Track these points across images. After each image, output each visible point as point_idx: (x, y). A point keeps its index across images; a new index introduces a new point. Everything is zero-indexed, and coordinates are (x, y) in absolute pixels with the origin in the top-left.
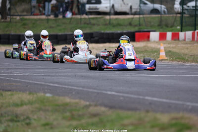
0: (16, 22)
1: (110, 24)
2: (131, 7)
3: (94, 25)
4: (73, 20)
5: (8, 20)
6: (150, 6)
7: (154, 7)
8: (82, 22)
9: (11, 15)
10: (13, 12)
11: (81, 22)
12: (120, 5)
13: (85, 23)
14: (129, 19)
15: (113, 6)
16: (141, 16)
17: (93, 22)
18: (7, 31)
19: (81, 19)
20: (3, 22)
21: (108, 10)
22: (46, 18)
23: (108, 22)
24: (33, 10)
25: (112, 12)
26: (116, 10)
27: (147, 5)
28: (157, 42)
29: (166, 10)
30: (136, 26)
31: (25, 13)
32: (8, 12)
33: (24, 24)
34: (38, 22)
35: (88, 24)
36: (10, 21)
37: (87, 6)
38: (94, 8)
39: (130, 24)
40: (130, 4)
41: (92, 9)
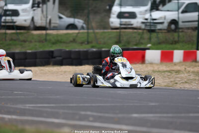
2: (50, 21)
11: (6, 38)
12: (40, 19)
15: (33, 19)
19: (6, 33)
21: (27, 24)
25: (32, 26)
26: (36, 24)
40: (49, 17)
41: (8, 22)
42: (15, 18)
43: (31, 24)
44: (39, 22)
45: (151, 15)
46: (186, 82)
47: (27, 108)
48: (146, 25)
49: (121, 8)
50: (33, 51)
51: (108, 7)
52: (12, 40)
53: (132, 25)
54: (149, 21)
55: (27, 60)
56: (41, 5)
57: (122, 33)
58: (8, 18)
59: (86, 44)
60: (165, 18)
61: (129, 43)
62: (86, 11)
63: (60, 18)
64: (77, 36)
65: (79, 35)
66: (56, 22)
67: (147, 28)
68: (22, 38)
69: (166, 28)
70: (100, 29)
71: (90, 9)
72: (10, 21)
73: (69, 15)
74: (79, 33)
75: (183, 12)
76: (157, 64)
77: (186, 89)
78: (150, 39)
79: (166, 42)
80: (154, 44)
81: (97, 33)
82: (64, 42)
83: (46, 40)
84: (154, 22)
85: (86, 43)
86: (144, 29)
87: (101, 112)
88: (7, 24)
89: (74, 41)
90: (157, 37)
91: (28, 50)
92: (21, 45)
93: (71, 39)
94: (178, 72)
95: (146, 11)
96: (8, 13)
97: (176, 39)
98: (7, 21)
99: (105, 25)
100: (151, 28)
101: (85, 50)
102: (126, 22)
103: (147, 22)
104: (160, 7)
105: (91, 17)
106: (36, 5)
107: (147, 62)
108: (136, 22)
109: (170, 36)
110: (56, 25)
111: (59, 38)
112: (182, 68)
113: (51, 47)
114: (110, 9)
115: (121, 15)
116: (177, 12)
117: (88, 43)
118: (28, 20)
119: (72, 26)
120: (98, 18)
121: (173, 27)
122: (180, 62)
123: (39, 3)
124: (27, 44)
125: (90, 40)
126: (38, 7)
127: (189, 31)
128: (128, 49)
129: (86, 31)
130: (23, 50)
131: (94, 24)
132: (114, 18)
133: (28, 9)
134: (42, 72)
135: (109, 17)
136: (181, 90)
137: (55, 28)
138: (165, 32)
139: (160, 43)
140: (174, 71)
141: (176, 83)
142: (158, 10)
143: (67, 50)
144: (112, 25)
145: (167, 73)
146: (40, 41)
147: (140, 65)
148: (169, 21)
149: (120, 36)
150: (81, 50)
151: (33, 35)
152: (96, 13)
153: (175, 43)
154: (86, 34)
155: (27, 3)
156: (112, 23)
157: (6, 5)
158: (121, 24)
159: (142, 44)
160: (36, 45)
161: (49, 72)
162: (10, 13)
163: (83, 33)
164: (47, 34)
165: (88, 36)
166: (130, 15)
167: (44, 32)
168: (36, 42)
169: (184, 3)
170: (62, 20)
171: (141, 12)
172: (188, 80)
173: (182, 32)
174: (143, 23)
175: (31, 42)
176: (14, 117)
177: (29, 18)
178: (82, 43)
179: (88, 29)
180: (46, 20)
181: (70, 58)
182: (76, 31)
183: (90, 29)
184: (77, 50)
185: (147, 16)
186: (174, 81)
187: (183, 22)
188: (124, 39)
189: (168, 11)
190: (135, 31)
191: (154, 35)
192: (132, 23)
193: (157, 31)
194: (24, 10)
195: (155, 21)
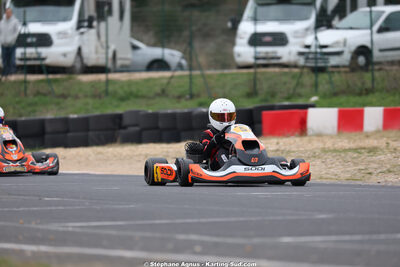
2: (114, 54)
3: (63, 96)
8: (29, 90)
12: (93, 50)
15: (80, 49)
25: (78, 66)
26: (85, 61)
37: (19, 52)
40: (112, 47)
41: (29, 59)
42: (44, 51)
43: (75, 62)
44: (93, 57)
45: (316, 38)
46: (390, 171)
47: (70, 229)
48: (307, 59)
49: (255, 24)
50: (83, 115)
51: (229, 25)
52: (38, 93)
53: (279, 58)
54: (313, 49)
55: (70, 134)
56: (95, 23)
57: (259, 76)
58: (30, 51)
59: (187, 100)
60: (345, 43)
61: (273, 95)
62: (186, 33)
63: (135, 48)
64: (168, 83)
65: (173, 80)
66: (126, 56)
67: (309, 64)
68: (58, 89)
69: (347, 63)
70: (215, 69)
71: (194, 28)
72: (35, 56)
73: (153, 41)
74: (172, 77)
75: (381, 30)
76: (331, 137)
77: (390, 184)
78: (316, 85)
79: (348, 91)
80: (324, 96)
81: (210, 76)
82: (143, 97)
83: (107, 93)
84: (324, 53)
85: (188, 96)
86: (303, 67)
87: (218, 235)
88: (29, 63)
89: (163, 93)
90: (330, 82)
91: (72, 113)
92: (58, 104)
93: (158, 89)
94: (373, 150)
95: (307, 29)
96: (29, 40)
97: (369, 85)
98: (28, 56)
99: (226, 60)
100: (317, 64)
101: (186, 110)
102: (267, 53)
103: (309, 53)
104: (336, 22)
105: (197, 44)
106: (86, 24)
107: (310, 132)
108: (287, 53)
109: (356, 79)
110: (127, 62)
111: (134, 89)
112: (380, 143)
113: (117, 106)
114: (235, 28)
115: (256, 40)
116: (369, 31)
117: (192, 96)
118: (70, 53)
119: (158, 64)
120: (211, 46)
121: (361, 60)
122: (377, 132)
123: (90, 20)
124: (69, 101)
125: (195, 91)
126: (90, 26)
127: (395, 68)
128: (272, 108)
129: (187, 73)
130: (62, 115)
131: (202, 59)
132: (242, 45)
133: (70, 32)
134: (100, 156)
135: (233, 44)
136: (379, 187)
137: (125, 69)
138: (346, 72)
139: (335, 94)
140: (364, 148)
141: (370, 173)
142: (330, 26)
143: (150, 111)
144: (239, 60)
145: (350, 153)
146: (96, 96)
147: (298, 139)
148: (353, 48)
149: (255, 80)
150: (178, 111)
151: (80, 83)
152: (207, 36)
153: (367, 93)
154: (187, 80)
155: (66, 19)
156: (239, 55)
157: (25, 24)
158: (256, 58)
159: (300, 96)
160: (87, 104)
161: (115, 156)
162: (34, 40)
163: (181, 77)
164: (108, 81)
165: (191, 82)
166: (275, 39)
167: (102, 77)
168: (86, 96)
169: (383, 12)
170: (139, 52)
171: (296, 32)
172: (395, 166)
173: (380, 70)
174: (301, 54)
175: (76, 97)
176: (43, 248)
177: (72, 49)
178: (179, 97)
179: (191, 68)
180: (107, 53)
181: (157, 128)
182: (167, 74)
183: (195, 69)
184: (169, 111)
185: (309, 40)
186: (366, 169)
187: (381, 50)
188: (264, 87)
189: (351, 28)
190: (286, 70)
191: (323, 78)
192: (279, 55)
193: (330, 70)
194: (63, 34)
195: (325, 50)
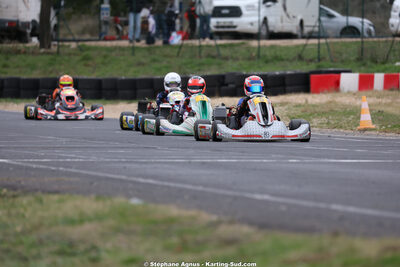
0: (70, 54)
1: (259, 57)
2: (302, 22)
3: (226, 58)
4: (183, 49)
5: (54, 49)
6: (340, 20)
7: (347, 23)
8: (203, 53)
9: (58, 41)
10: (62, 32)
11: (200, 52)
12: (279, 18)
13: (209, 56)
14: (297, 46)
15: (265, 19)
16: (322, 41)
17: (224, 52)
18: (51, 72)
19: (200, 46)
20: (44, 53)
21: (254, 29)
22: (131, 45)
23: (254, 54)
24: (104, 29)
25: (264, 32)
26: (271, 29)
27: (334, 20)
28: (354, 94)
29: (372, 28)
30: (311, 61)
31: (88, 36)
32: (54, 34)
33: (86, 58)
34: (114, 54)
35: (213, 57)
36: (58, 52)
37: (214, 21)
38: (227, 24)
39: (300, 58)
96: (224, 12)
118: (256, 22)
133: (257, 5)
194: (250, 7)
